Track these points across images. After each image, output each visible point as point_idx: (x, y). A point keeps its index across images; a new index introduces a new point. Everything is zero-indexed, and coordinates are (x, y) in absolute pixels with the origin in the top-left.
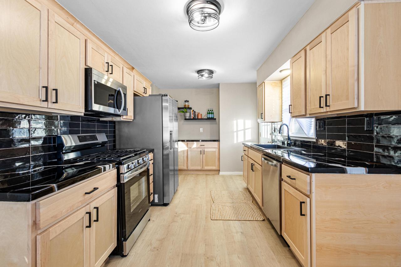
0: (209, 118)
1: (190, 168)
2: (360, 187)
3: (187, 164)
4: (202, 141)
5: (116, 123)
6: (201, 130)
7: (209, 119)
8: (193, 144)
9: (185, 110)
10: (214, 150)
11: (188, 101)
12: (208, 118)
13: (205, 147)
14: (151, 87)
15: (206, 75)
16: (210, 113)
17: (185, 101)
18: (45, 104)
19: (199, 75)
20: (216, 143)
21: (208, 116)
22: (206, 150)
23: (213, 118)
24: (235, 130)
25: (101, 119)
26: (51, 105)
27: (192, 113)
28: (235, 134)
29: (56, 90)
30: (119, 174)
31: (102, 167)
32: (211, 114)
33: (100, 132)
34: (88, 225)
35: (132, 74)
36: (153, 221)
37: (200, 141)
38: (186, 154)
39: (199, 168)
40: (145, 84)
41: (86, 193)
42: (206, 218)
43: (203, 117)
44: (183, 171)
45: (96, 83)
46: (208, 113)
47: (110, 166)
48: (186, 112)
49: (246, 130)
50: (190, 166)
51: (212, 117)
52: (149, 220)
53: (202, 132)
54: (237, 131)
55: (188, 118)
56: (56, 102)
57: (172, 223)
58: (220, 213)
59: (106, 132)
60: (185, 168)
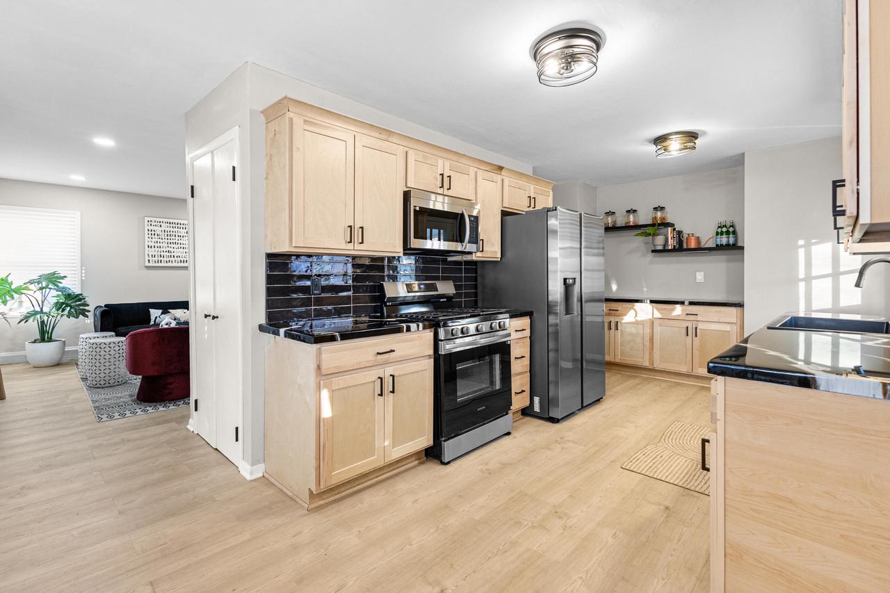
0: (722, 245)
1: (658, 365)
2: (864, 433)
3: (651, 354)
4: (691, 303)
5: (479, 265)
6: (700, 277)
7: (719, 248)
8: (673, 310)
9: (650, 230)
10: (727, 328)
11: (662, 208)
12: (717, 245)
13: (699, 318)
14: (551, 193)
15: (675, 145)
16: (722, 233)
17: (656, 209)
18: (350, 246)
19: (659, 147)
20: (733, 310)
21: (718, 240)
22: (700, 326)
23: (734, 245)
24: (802, 275)
25: (450, 259)
26: (357, 246)
27: (670, 236)
28: (802, 285)
29: (362, 228)
30: (436, 340)
31: (404, 325)
32: (724, 236)
33: (445, 279)
34: (380, 393)
35: (499, 178)
36: (515, 437)
37: (686, 303)
38: (648, 331)
39: (684, 369)
40: (532, 189)
41: (378, 353)
42: (612, 462)
43: (703, 245)
44: (644, 372)
45: (418, 209)
46: (717, 232)
47: (418, 326)
48: (655, 235)
49: (842, 277)
50: (658, 362)
51: (731, 242)
52: (509, 434)
53: (703, 281)
54: (809, 279)
55: (660, 248)
56: (362, 243)
57: (542, 448)
58: (652, 463)
59: (454, 280)
60: (646, 364)
